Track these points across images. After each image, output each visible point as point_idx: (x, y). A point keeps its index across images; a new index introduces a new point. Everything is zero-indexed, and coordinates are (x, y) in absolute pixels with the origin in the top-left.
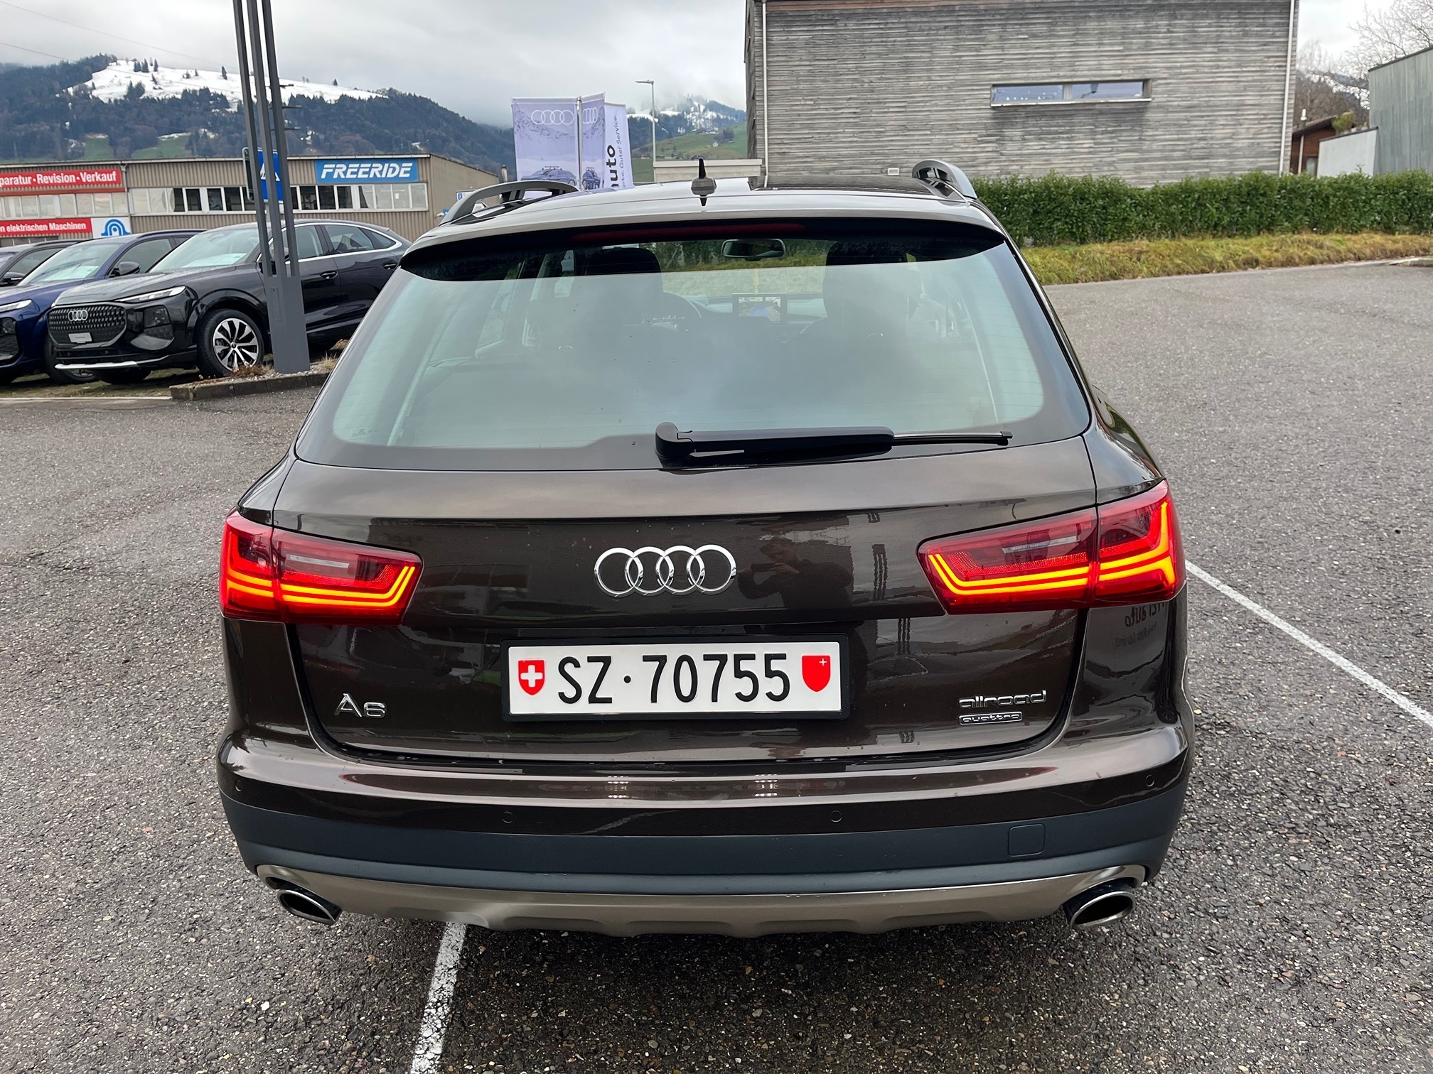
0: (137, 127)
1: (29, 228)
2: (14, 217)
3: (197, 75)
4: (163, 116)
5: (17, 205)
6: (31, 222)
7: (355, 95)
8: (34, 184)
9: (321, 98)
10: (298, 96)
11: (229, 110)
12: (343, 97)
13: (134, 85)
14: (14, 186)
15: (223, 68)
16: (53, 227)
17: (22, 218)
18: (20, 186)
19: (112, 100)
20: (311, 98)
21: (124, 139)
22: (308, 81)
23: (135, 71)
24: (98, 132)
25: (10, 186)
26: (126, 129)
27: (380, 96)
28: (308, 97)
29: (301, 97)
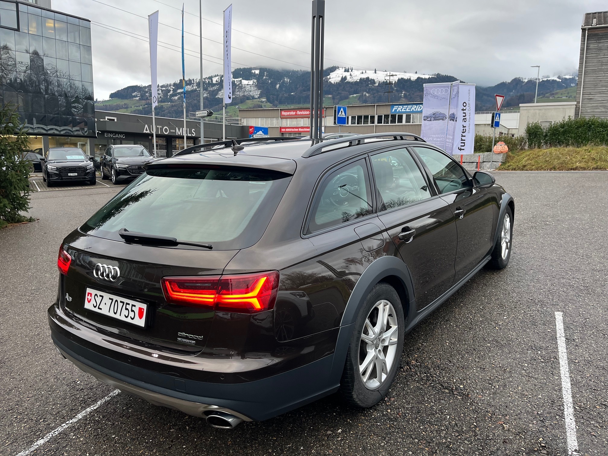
0: (342, 92)
1: (293, 130)
2: (288, 126)
3: (366, 72)
4: (351, 88)
5: (290, 121)
6: (293, 128)
7: (423, 77)
8: (296, 114)
9: (410, 79)
10: (401, 78)
11: (375, 85)
12: (419, 78)
13: (343, 77)
14: (290, 115)
15: (375, 69)
16: (300, 130)
17: (291, 126)
18: (292, 115)
19: (335, 83)
20: (406, 79)
21: (338, 97)
22: (406, 72)
23: (345, 71)
24: (329, 94)
25: (288, 115)
26: (339, 93)
27: (433, 76)
28: (405, 79)
29: (402, 79)
